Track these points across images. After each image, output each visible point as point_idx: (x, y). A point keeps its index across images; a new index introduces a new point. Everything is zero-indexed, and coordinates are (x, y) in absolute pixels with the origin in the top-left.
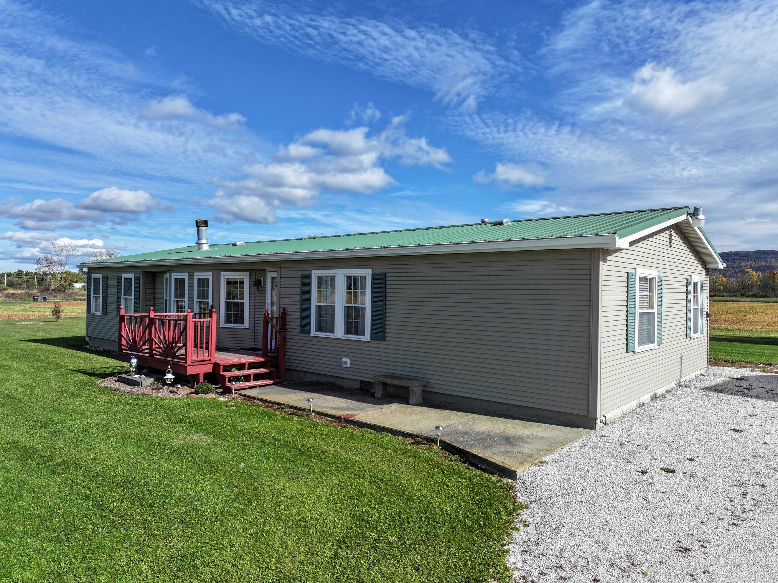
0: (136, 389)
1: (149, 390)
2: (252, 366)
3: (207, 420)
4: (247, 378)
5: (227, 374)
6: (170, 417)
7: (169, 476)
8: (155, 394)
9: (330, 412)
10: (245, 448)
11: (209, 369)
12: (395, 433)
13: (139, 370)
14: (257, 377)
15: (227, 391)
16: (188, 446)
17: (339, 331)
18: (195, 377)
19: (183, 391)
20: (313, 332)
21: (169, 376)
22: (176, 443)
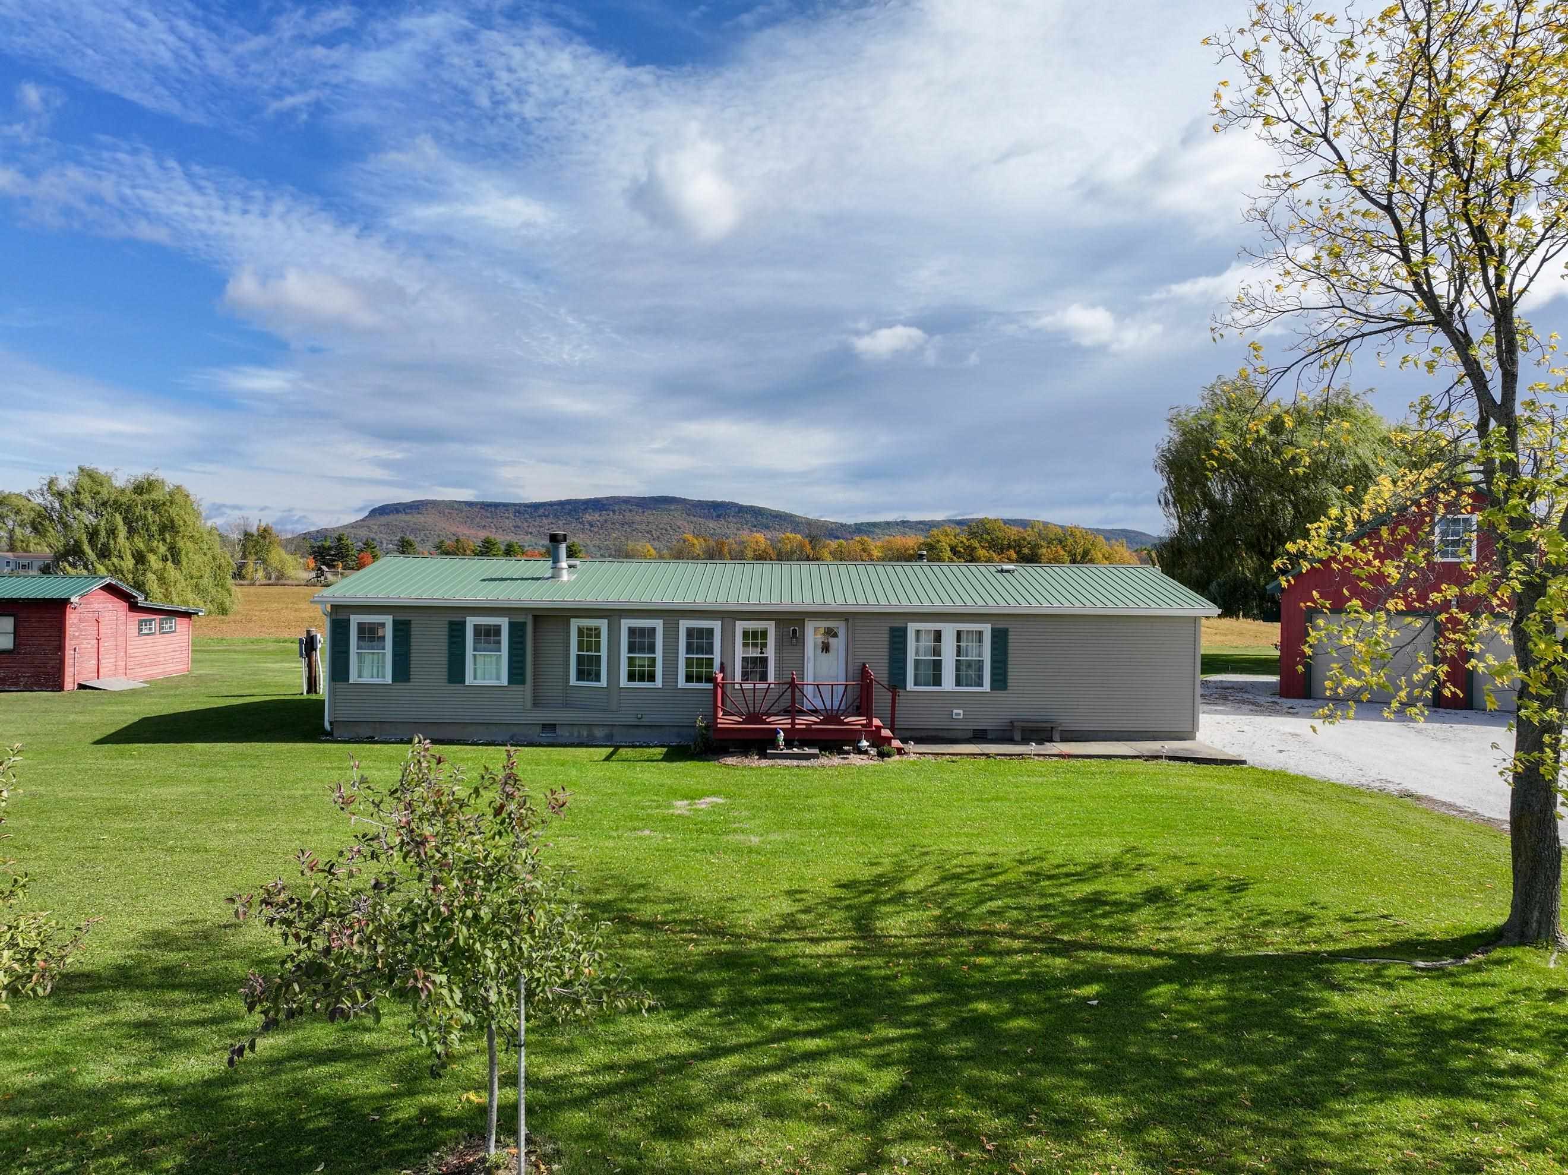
17: (949, 685)
20: (910, 687)
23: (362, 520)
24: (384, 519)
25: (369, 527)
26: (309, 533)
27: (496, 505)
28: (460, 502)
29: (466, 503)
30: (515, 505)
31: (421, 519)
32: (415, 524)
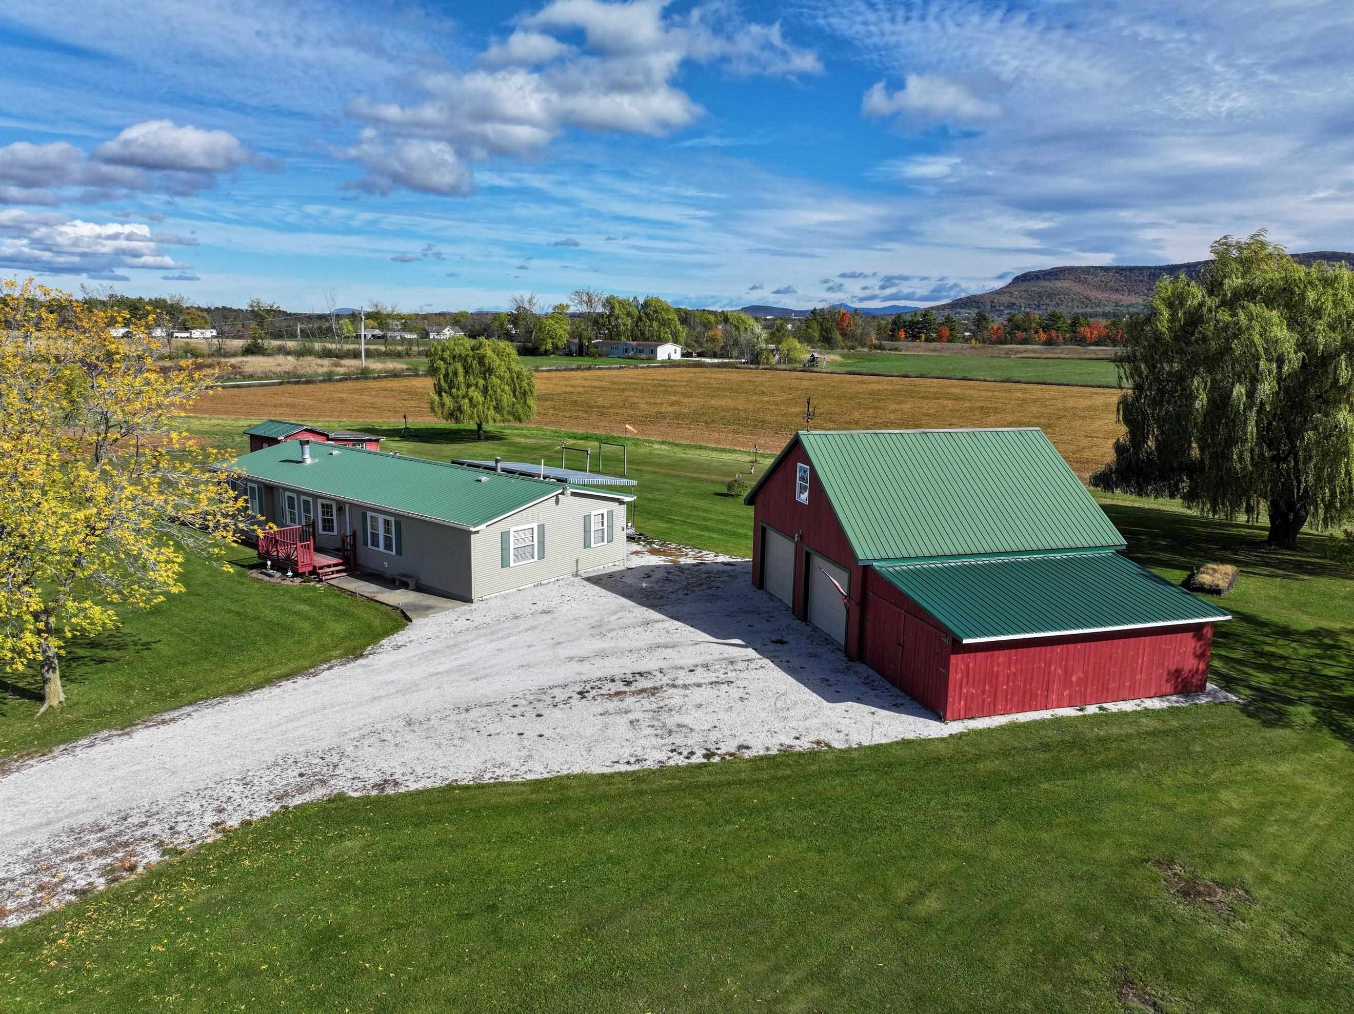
0: (272, 579)
1: (279, 580)
2: (335, 565)
3: (309, 599)
4: (333, 573)
5: (320, 571)
6: (292, 597)
7: (293, 622)
8: (283, 582)
9: (366, 594)
10: (323, 611)
11: (311, 569)
12: (387, 605)
13: (272, 568)
14: (338, 572)
15: (321, 581)
16: (299, 611)
17: (381, 548)
18: (304, 573)
19: (298, 581)
20: (370, 546)
21: (290, 574)
22: (295, 610)
23: (1007, 287)
24: (1023, 286)
25: (1011, 293)
26: (961, 299)
27: (1131, 269)
28: (1096, 267)
29: (1102, 268)
30: (1150, 268)
31: (1059, 284)
32: (1052, 289)
